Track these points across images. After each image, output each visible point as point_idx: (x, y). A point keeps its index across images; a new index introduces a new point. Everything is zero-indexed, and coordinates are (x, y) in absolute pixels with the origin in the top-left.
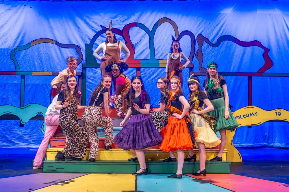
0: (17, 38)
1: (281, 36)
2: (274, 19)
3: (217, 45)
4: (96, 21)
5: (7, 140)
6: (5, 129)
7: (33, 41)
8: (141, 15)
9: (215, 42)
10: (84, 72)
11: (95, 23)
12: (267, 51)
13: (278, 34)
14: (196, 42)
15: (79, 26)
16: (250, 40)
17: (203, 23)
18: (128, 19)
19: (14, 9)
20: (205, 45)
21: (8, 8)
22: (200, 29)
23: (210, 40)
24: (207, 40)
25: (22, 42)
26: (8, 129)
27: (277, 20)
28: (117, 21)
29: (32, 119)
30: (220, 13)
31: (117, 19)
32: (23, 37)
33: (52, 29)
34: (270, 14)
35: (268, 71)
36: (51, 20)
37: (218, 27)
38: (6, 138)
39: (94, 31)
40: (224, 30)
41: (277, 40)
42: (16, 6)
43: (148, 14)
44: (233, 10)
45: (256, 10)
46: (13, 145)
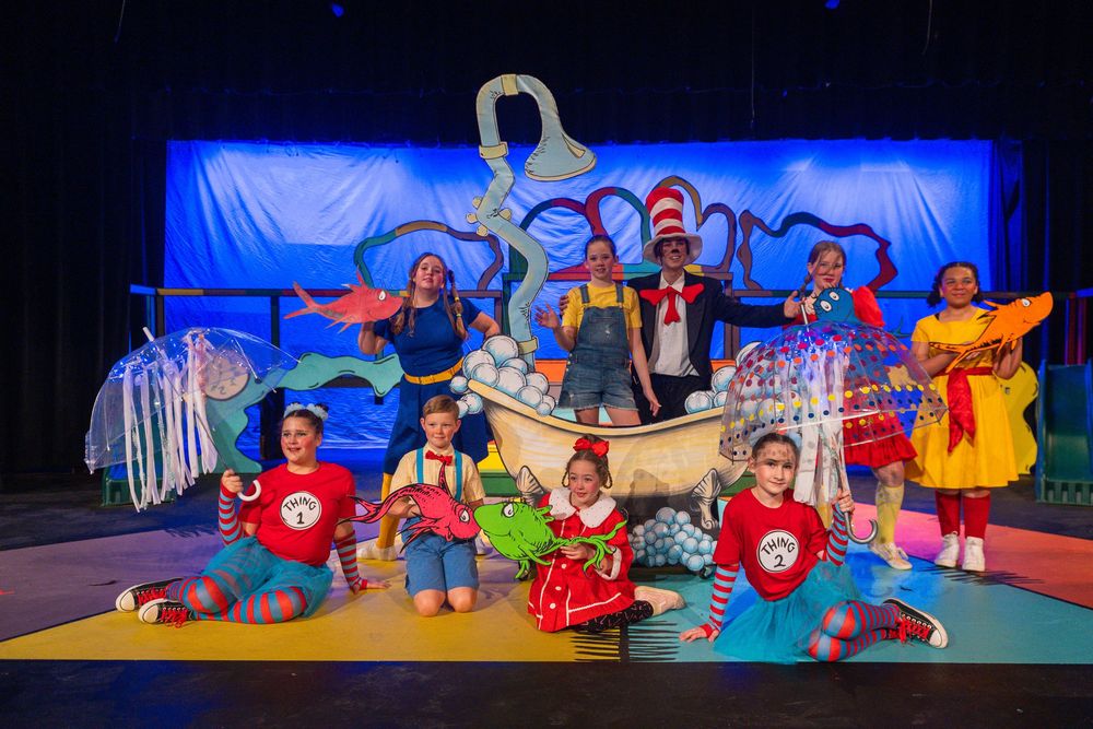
0: (370, 224)
1: (910, 219)
2: (896, 183)
3: (781, 232)
4: (530, 189)
5: (350, 434)
6: (347, 410)
9: (776, 227)
11: (529, 192)
12: (884, 244)
13: (905, 213)
14: (738, 227)
16: (848, 222)
17: (752, 189)
19: (363, 166)
20: (757, 233)
21: (349, 162)
22: (745, 200)
23: (767, 222)
24: (760, 223)
25: (379, 229)
26: (353, 412)
27: (901, 186)
32: (382, 222)
33: (440, 206)
34: (888, 174)
35: (883, 288)
36: (439, 188)
37: (781, 200)
38: (349, 429)
39: (526, 208)
40: (793, 206)
41: (902, 227)
42: (369, 157)
43: (638, 173)
44: (810, 165)
45: (857, 162)
46: (364, 444)
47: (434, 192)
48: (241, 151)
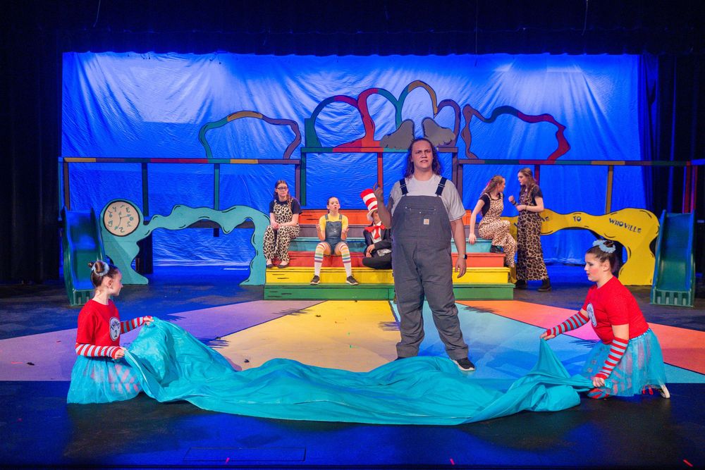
0: (201, 109)
1: (581, 105)
2: (572, 81)
3: (491, 120)
4: (313, 83)
5: (190, 255)
6: (187, 239)
7: (230, 115)
8: (379, 75)
9: (487, 114)
10: (303, 159)
11: (314, 86)
12: (562, 128)
13: (577, 102)
14: (462, 116)
15: (290, 90)
16: (536, 112)
17: (469, 86)
18: (361, 79)
19: (196, 66)
20: (475, 120)
21: (186, 63)
22: (464, 94)
23: (479, 110)
24: (475, 111)
25: (208, 114)
26: (192, 240)
27: (575, 82)
28: (345, 82)
29: (238, 227)
30: (494, 72)
31: (345, 80)
32: (210, 107)
33: (251, 95)
34: (565, 74)
35: (562, 157)
36: (250, 82)
37: (491, 92)
38: (189, 252)
39: (316, 100)
40: (499, 96)
41: (575, 111)
42: (199, 60)
43: (390, 72)
44: (512, 66)
45: (545, 67)
46: (200, 262)
47: (246, 85)
48: (109, 55)
